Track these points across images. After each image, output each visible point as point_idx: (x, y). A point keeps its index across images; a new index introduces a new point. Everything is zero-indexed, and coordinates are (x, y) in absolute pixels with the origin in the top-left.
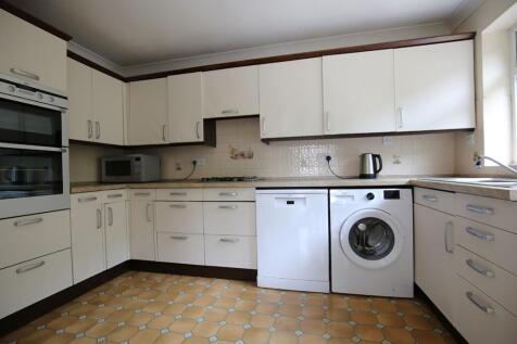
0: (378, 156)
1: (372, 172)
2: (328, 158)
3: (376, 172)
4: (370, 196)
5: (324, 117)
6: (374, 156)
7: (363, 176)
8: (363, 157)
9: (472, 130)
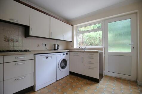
0: (58, 45)
1: (57, 49)
2: (45, 45)
3: (58, 49)
4: (64, 54)
5: (50, 33)
6: (57, 45)
7: (55, 50)
8: (55, 45)
9: (71, 41)
